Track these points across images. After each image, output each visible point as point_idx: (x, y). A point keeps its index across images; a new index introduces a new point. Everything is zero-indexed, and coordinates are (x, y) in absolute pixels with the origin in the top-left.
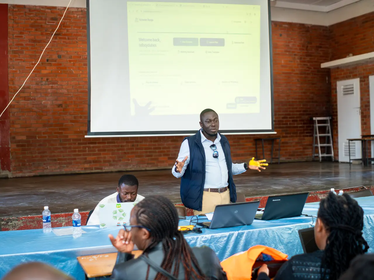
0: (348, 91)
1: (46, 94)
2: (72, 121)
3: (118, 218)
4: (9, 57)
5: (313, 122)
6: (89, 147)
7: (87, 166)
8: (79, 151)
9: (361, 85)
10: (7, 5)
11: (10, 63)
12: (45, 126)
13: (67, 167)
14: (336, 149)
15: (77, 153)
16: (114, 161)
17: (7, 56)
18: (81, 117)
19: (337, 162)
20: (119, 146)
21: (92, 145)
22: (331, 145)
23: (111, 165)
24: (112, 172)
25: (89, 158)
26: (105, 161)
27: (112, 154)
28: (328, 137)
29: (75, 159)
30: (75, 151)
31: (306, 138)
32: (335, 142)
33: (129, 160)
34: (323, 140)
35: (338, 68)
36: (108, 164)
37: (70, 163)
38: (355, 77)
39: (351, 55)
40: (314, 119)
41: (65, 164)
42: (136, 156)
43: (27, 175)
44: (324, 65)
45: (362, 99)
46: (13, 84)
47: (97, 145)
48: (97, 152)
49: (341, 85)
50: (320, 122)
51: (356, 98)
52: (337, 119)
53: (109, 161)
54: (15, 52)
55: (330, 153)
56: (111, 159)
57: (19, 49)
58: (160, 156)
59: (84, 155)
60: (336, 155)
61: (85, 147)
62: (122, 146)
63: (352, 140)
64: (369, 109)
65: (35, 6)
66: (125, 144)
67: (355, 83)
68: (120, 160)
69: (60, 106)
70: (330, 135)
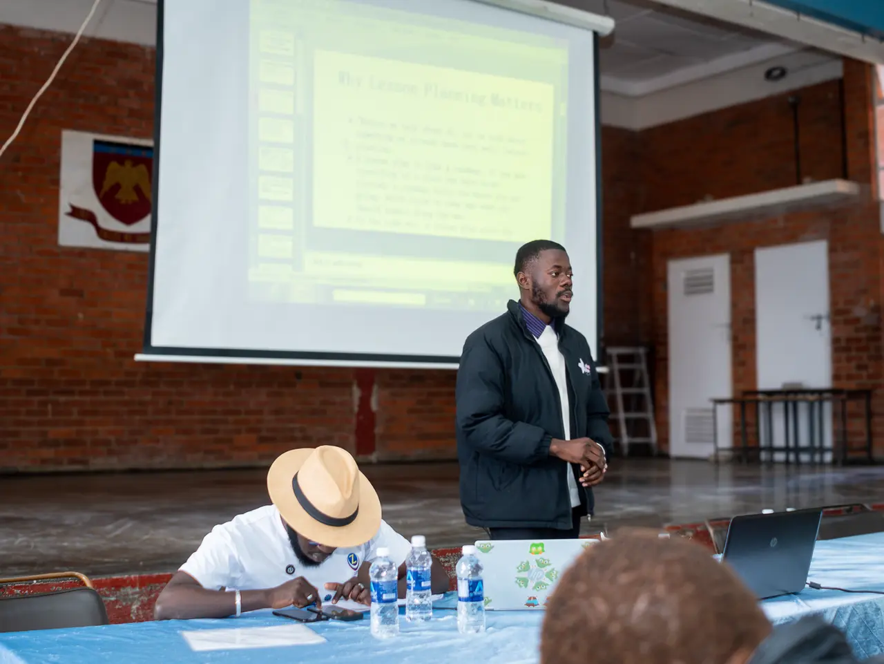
0: (700, 285)
2: (12, 331)
3: (531, 584)
6: (55, 403)
7: (48, 453)
8: (29, 413)
9: (733, 270)
14: (664, 426)
15: (23, 418)
16: (119, 442)
18: (37, 322)
19: (665, 456)
20: (132, 403)
21: (62, 399)
22: (650, 415)
23: (111, 453)
24: (112, 472)
25: (54, 432)
26: (95, 443)
27: (117, 423)
28: (641, 396)
29: (16, 434)
30: (18, 413)
32: (661, 410)
33: (158, 441)
35: (671, 230)
36: (104, 449)
38: (716, 250)
39: (709, 197)
40: (609, 351)
42: (178, 432)
44: (639, 221)
45: (734, 305)
47: (77, 398)
48: (75, 417)
49: (678, 271)
50: (622, 359)
51: (718, 304)
52: (666, 352)
53: (106, 443)
55: (647, 434)
56: (112, 438)
58: (238, 432)
59: (40, 423)
60: (664, 439)
61: (44, 404)
63: (723, 402)
64: (753, 330)
66: (148, 398)
67: (719, 266)
68: (135, 442)
70: (646, 391)
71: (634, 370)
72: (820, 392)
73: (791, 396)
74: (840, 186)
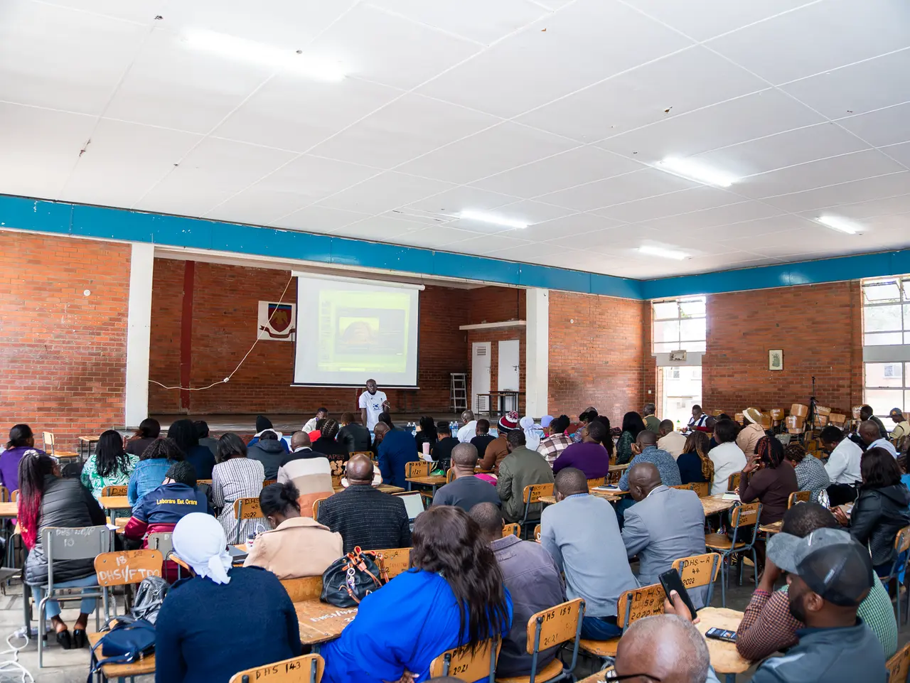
0: (482, 352)
1: (222, 343)
4: (193, 308)
5: (451, 377)
7: (254, 407)
9: (492, 348)
10: (194, 262)
11: (194, 314)
12: (220, 370)
13: (236, 408)
14: (470, 402)
16: (276, 405)
17: (191, 307)
20: (280, 391)
22: (465, 398)
23: (273, 408)
24: (274, 414)
25: (255, 401)
26: (268, 405)
27: (276, 398)
28: (464, 391)
29: (243, 401)
30: (244, 394)
31: (443, 391)
32: (469, 396)
34: (458, 394)
35: (473, 330)
36: (271, 407)
37: (240, 405)
38: (487, 340)
39: (485, 321)
40: (451, 374)
41: (235, 405)
42: (295, 401)
43: (203, 413)
44: (461, 328)
45: (492, 360)
46: (195, 332)
48: (262, 396)
49: (476, 346)
50: (456, 377)
51: (486, 360)
52: (471, 375)
53: (272, 405)
54: (199, 304)
55: (463, 404)
56: (274, 403)
57: (202, 302)
58: (315, 401)
59: (251, 398)
61: (252, 391)
62: (283, 392)
63: (481, 395)
64: (497, 369)
65: (218, 264)
67: (487, 346)
68: (281, 405)
69: (232, 353)
70: (465, 389)
71: (461, 382)
72: (516, 393)
73: (507, 392)
74: (521, 323)
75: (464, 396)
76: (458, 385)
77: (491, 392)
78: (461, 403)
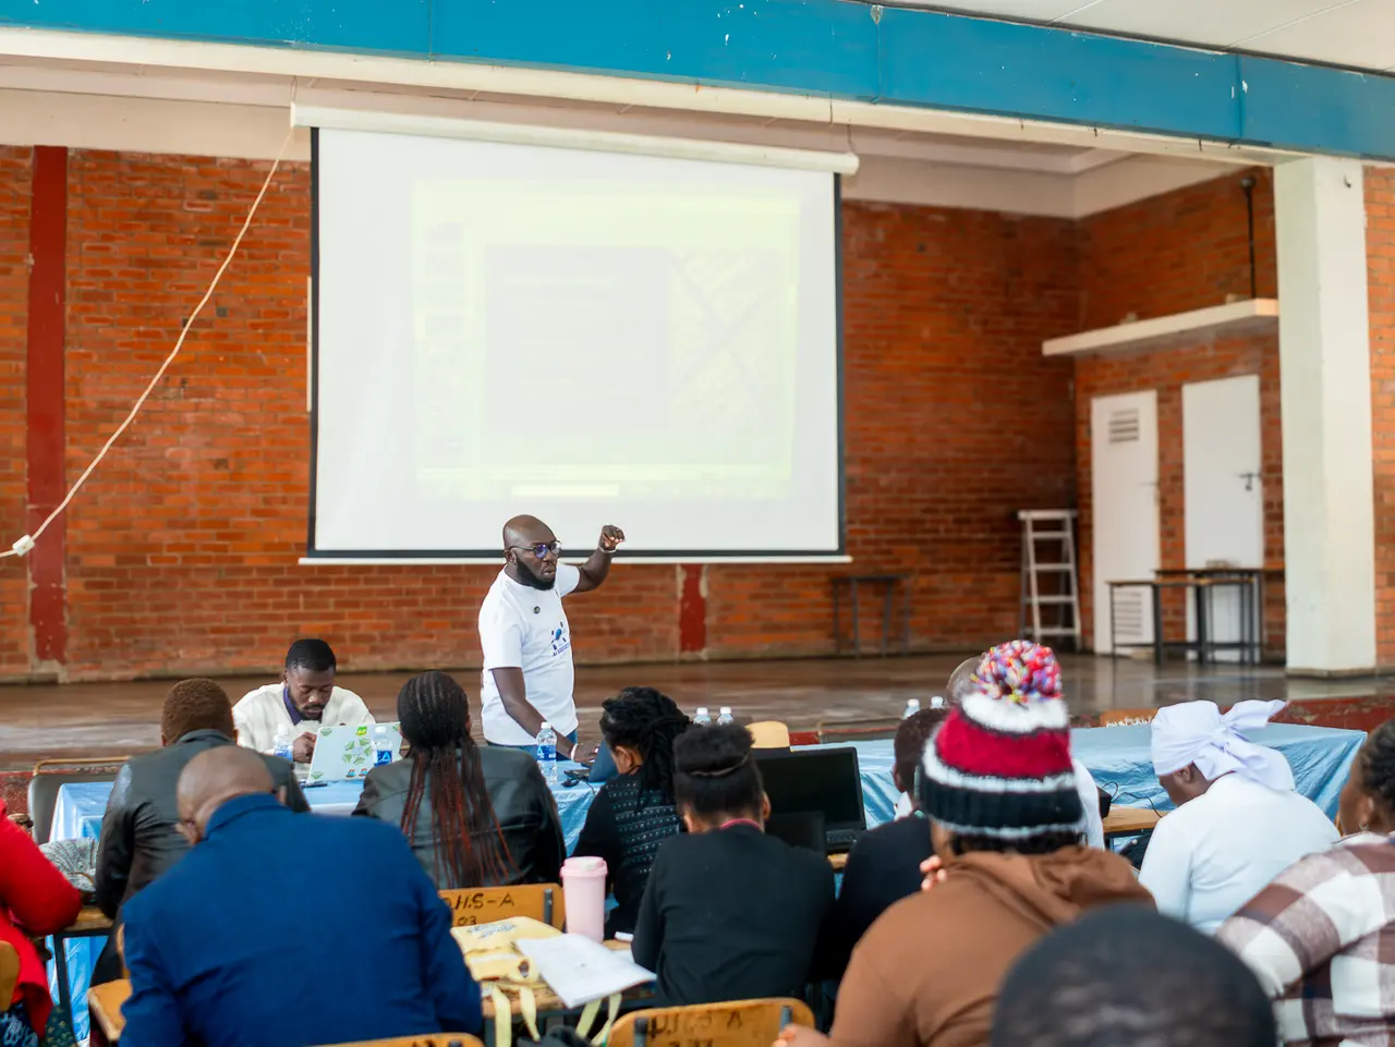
0: (1124, 431)
1: (180, 428)
2: (256, 512)
3: (353, 759)
4: (68, 311)
5: (1019, 526)
6: (307, 594)
8: (277, 606)
9: (1161, 413)
10: (63, 150)
11: (70, 328)
12: (172, 524)
13: (239, 653)
14: (1088, 612)
15: (270, 611)
16: (384, 638)
17: (62, 308)
18: (284, 501)
19: (1089, 652)
20: (399, 592)
21: (317, 588)
22: (1074, 599)
23: (373, 650)
24: (376, 672)
26: (356, 639)
27: (381, 616)
28: (1067, 574)
29: (263, 629)
30: (264, 606)
31: (999, 576)
32: (1086, 592)
33: (431, 636)
34: (1050, 583)
35: (1094, 357)
36: (366, 646)
37: (250, 643)
38: (1142, 385)
39: (1131, 316)
40: (1023, 515)
41: (231, 643)
42: (454, 626)
43: (115, 675)
44: (1052, 347)
45: (1162, 456)
46: (78, 393)
47: (332, 587)
48: (331, 609)
49: (1104, 411)
50: (1039, 525)
51: (1143, 455)
52: (1090, 517)
53: (370, 639)
54: (87, 296)
55: (1069, 624)
56: (376, 633)
57: (99, 285)
59: (291, 617)
60: (1088, 631)
61: (295, 594)
62: (408, 592)
63: (1120, 584)
64: (1182, 489)
65: (151, 155)
66: (419, 585)
68: (403, 637)
69: (220, 463)
70: (1070, 567)
71: (1058, 543)
72: (1250, 572)
73: (1219, 574)
74: (1261, 307)
75: (1068, 592)
76: (1049, 551)
77: (1162, 573)
78: (1061, 615)
